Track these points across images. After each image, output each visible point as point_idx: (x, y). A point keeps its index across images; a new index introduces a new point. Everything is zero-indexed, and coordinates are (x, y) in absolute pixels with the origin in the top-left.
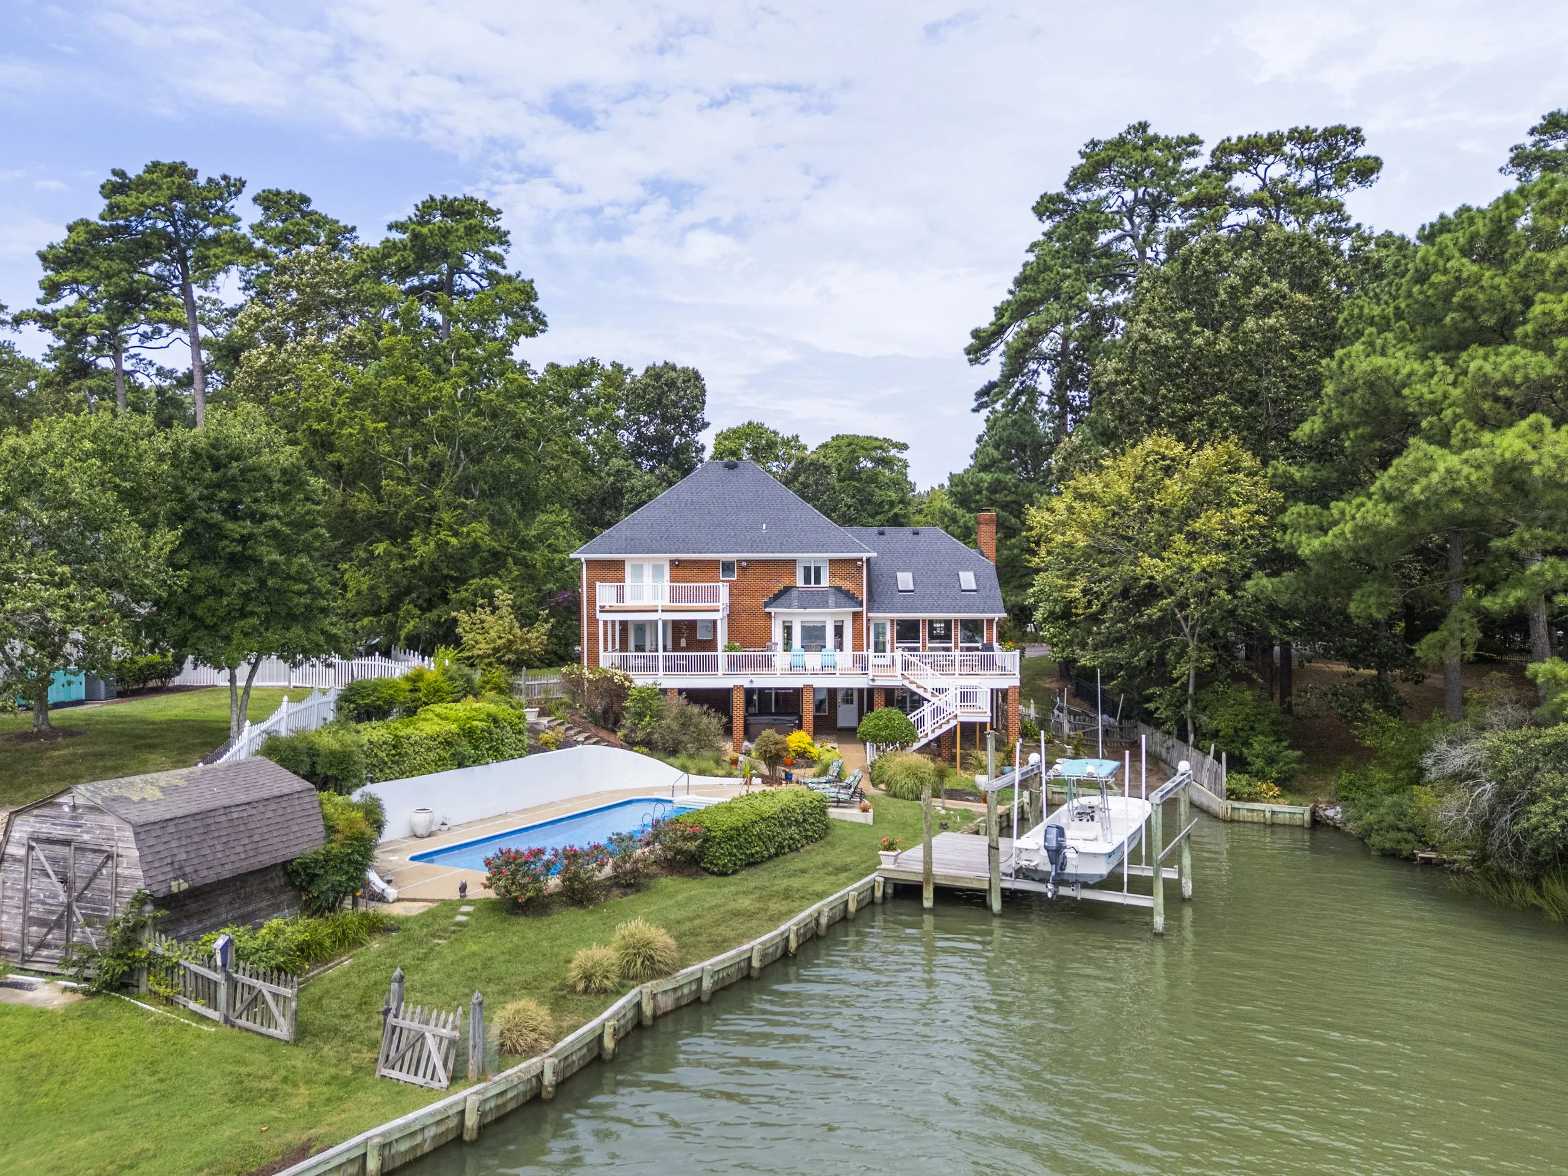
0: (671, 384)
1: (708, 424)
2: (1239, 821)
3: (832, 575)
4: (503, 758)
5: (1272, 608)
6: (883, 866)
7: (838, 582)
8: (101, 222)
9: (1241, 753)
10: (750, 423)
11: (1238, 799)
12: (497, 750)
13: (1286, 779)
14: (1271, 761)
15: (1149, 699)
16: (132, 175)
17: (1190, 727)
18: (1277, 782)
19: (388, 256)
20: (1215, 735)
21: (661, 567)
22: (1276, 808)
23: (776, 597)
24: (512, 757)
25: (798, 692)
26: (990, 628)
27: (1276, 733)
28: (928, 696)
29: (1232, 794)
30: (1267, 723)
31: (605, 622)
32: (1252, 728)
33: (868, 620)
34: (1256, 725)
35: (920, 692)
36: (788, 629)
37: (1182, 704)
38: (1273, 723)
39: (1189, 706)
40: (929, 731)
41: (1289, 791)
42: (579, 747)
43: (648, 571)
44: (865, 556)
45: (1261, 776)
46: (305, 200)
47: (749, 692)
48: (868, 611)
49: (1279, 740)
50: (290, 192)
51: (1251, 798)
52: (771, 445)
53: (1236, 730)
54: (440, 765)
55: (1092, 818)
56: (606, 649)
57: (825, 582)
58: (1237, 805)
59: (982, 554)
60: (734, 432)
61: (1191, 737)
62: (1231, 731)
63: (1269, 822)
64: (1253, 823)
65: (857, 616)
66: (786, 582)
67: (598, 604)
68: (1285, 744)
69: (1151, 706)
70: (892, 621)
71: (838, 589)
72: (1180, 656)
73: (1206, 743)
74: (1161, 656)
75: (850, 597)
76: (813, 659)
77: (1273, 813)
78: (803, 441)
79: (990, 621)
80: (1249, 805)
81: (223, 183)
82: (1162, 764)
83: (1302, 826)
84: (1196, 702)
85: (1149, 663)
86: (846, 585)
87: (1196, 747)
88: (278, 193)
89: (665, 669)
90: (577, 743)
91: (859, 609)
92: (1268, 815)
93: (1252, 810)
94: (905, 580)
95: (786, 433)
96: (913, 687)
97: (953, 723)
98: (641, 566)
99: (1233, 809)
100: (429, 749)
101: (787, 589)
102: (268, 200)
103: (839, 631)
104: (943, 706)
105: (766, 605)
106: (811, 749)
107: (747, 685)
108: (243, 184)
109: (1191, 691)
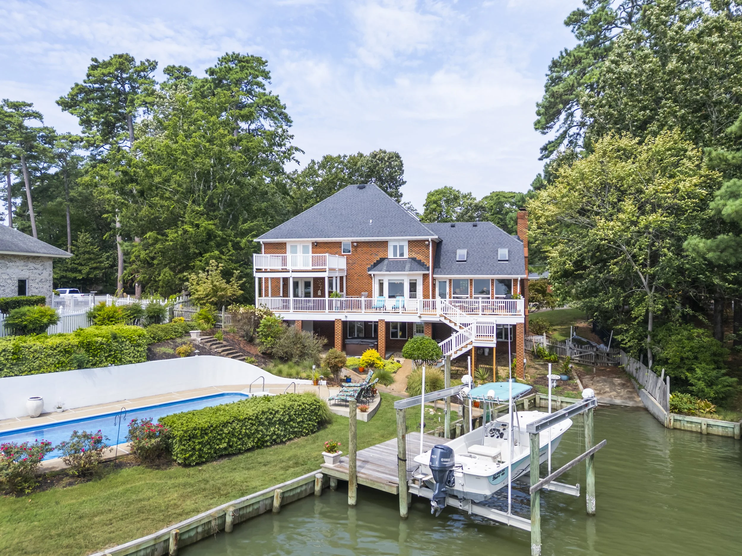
0: (382, 159)
1: (406, 182)
2: (680, 430)
3: (410, 251)
4: (121, 362)
5: (710, 265)
6: (326, 465)
7: (414, 255)
8: (84, 84)
9: (686, 377)
10: (445, 187)
11: (680, 412)
12: (115, 357)
13: (723, 399)
14: (710, 384)
15: (619, 332)
16: (100, 60)
17: (649, 355)
18: (714, 401)
19: (204, 86)
20: (665, 362)
21: (308, 246)
22: (711, 422)
23: (375, 265)
24: (131, 362)
25: (376, 324)
26: (516, 285)
27: (716, 362)
28: (457, 328)
29: (675, 409)
30: (708, 354)
31: (260, 279)
32: (696, 358)
33: (434, 280)
34: (699, 356)
35: (452, 325)
36: (381, 285)
37: (642, 338)
38: (714, 354)
39: (649, 340)
40: (454, 352)
41: (725, 408)
42: (197, 356)
43: (300, 248)
44: (430, 238)
45: (699, 395)
46: (187, 70)
47: (345, 323)
48: (433, 273)
49: (719, 368)
50: (180, 67)
51: (690, 413)
52: (456, 198)
53: (682, 359)
54: (61, 366)
55: (502, 435)
56: (260, 295)
57: (406, 256)
58: (678, 417)
59: (519, 239)
60: (437, 191)
61: (650, 363)
62: (678, 360)
63: (704, 432)
64: (691, 432)
65: (425, 276)
66: (381, 255)
67: (255, 267)
68: (723, 371)
69: (619, 338)
70: (450, 280)
71: (414, 259)
72: (639, 302)
73: (658, 368)
74: (626, 302)
75: (421, 265)
76: (390, 303)
77: (708, 425)
78: (473, 196)
79: (516, 280)
80: (688, 418)
81: (147, 63)
82: (633, 380)
83: (732, 438)
84: (653, 336)
85: (617, 307)
86: (419, 257)
87: (652, 369)
88: (174, 67)
89: (295, 308)
90: (194, 354)
91: (427, 272)
92: (704, 427)
93: (691, 422)
94: (461, 253)
95: (464, 191)
96: (447, 322)
97: (470, 347)
98: (296, 246)
99: (675, 420)
100: (49, 356)
101: (382, 260)
102: (169, 71)
103: (413, 286)
104: (466, 334)
105: (369, 270)
106: (378, 362)
107: (344, 319)
108: (157, 63)
109: (650, 329)
